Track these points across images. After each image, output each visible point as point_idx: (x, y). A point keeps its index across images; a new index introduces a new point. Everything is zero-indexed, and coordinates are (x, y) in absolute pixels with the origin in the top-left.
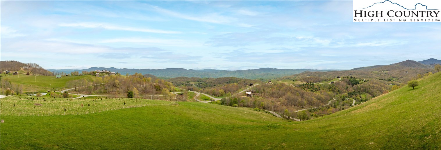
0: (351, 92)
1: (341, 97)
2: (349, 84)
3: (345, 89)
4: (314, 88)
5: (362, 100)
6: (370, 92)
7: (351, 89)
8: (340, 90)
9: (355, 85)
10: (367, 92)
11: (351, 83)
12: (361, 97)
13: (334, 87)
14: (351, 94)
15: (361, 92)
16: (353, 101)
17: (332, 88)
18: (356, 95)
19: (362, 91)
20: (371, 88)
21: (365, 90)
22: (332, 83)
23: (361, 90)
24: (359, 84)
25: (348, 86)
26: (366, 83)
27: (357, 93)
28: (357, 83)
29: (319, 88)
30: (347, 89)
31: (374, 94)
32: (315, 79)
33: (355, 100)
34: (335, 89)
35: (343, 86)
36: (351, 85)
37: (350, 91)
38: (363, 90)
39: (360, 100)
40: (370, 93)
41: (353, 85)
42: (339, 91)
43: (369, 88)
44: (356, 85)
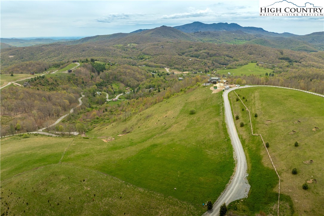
0: (100, 82)
1: (90, 91)
2: (94, 72)
3: (91, 79)
4: (50, 83)
5: (116, 92)
6: (122, 80)
7: (98, 79)
8: (85, 81)
9: (101, 73)
10: (118, 81)
11: (95, 70)
12: (112, 88)
13: (76, 78)
14: (100, 86)
15: (110, 82)
16: (106, 95)
17: (73, 80)
18: (106, 86)
19: (111, 80)
20: (122, 75)
21: (115, 78)
22: (70, 71)
23: (111, 78)
24: (105, 69)
25: (93, 74)
26: (114, 67)
27: (107, 84)
28: (103, 69)
29: (56, 81)
30: (93, 79)
31: (127, 82)
32: (38, 65)
33: (108, 93)
34: (77, 80)
35: (86, 75)
36: (96, 73)
37: (97, 82)
38: (113, 78)
39: (113, 92)
40: (122, 82)
41: (99, 73)
42: (83, 83)
43: (120, 75)
44: (103, 72)
